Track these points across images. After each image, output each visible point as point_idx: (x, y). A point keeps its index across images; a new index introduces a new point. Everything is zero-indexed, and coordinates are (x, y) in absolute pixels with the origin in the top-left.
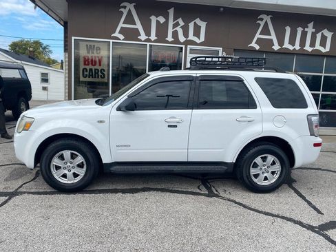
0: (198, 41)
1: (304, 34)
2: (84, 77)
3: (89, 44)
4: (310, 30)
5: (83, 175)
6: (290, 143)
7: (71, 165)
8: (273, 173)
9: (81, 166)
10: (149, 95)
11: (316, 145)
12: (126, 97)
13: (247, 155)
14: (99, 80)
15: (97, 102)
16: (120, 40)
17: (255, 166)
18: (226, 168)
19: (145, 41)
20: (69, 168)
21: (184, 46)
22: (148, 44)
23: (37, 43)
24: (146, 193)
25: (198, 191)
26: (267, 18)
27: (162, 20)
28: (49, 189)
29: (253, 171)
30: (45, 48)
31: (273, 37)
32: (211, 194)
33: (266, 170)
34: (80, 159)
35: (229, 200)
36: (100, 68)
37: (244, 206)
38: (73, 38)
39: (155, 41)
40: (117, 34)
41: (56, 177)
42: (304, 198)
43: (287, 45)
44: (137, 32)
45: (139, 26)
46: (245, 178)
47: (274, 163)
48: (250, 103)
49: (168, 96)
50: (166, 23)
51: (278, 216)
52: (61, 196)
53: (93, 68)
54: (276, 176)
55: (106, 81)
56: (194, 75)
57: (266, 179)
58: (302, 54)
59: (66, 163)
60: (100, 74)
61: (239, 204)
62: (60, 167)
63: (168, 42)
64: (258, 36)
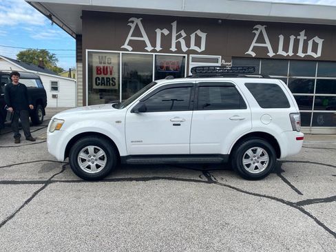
0: (199, 50)
1: (297, 42)
2: (97, 85)
3: (101, 55)
4: (302, 37)
5: (104, 166)
6: (276, 137)
7: (94, 158)
8: (263, 163)
9: (102, 158)
10: (157, 100)
11: (298, 139)
12: (138, 102)
13: (240, 148)
14: (111, 87)
15: (114, 106)
16: (128, 51)
17: (247, 157)
18: (222, 159)
19: (151, 52)
20: (92, 161)
21: (186, 55)
22: (154, 54)
23: (44, 52)
24: (156, 181)
25: (199, 179)
26: (262, 28)
27: (166, 32)
28: (76, 178)
29: (245, 162)
30: (51, 57)
31: (268, 45)
32: (210, 181)
33: (256, 160)
34: (102, 153)
35: (225, 185)
36: (111, 77)
37: (238, 190)
38: (87, 50)
39: (160, 52)
40: (126, 46)
41: (82, 168)
42: (289, 183)
43: (281, 52)
44: (143, 44)
45: (145, 38)
46: (239, 168)
47: (263, 155)
48: (241, 105)
49: (173, 100)
50: (170, 35)
51: (265, 196)
52: (87, 183)
53: (105, 77)
54: (265, 166)
55: (117, 88)
56: (194, 82)
57: (256, 168)
58: (295, 60)
59: (90, 156)
60: (111, 82)
61: (233, 188)
62: (85, 160)
63: (172, 52)
64: (254, 44)
